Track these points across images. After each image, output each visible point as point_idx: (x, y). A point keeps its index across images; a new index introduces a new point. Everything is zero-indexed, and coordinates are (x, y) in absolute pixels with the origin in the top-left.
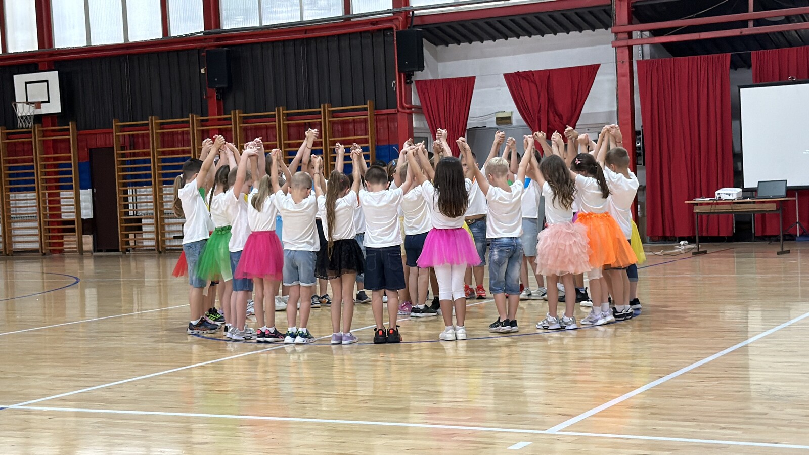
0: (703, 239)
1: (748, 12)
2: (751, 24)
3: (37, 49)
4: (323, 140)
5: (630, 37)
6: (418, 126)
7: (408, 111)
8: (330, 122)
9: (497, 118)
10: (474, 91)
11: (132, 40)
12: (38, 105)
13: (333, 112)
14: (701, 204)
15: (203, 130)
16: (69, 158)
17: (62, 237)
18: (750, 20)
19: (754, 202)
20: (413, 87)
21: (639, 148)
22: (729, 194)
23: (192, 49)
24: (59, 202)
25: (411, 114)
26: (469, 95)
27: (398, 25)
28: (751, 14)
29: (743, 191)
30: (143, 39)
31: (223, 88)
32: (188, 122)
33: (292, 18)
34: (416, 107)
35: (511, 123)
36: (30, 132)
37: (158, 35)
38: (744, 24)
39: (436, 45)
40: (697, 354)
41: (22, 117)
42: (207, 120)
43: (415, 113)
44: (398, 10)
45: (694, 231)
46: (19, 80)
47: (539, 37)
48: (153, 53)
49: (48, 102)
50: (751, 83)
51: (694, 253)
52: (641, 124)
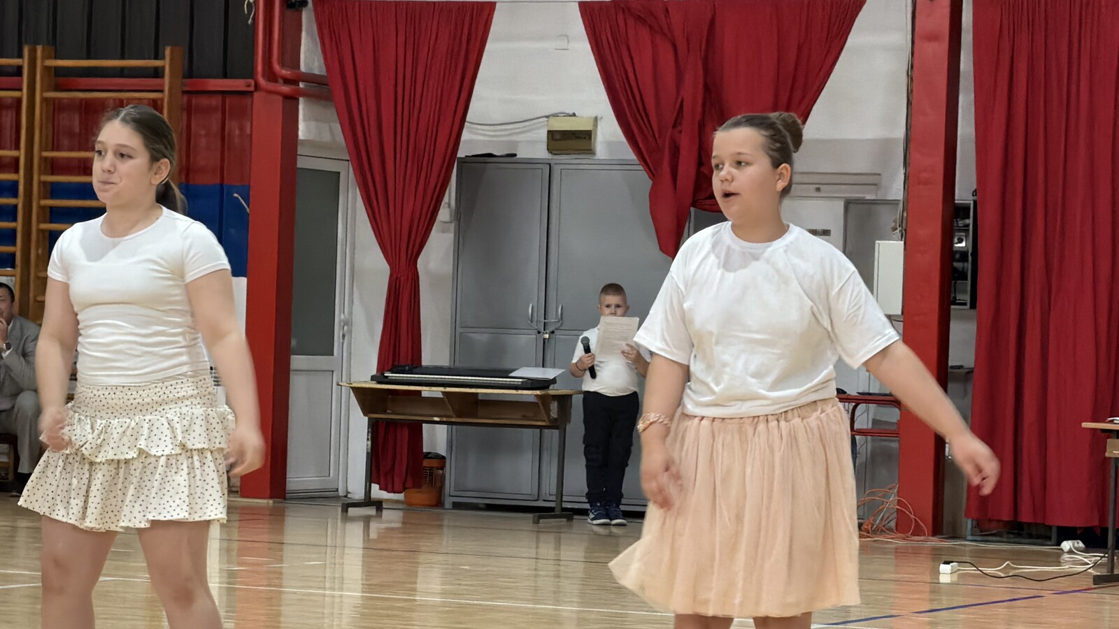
4: (22, 154)
6: (311, 138)
7: (286, 89)
8: (44, 100)
9: (552, 134)
10: (490, 46)
13: (58, 72)
20: (307, 17)
21: (963, 255)
25: (291, 101)
26: (473, 56)
34: (310, 78)
35: (590, 151)
43: (306, 96)
45: (1103, 517)
51: (1098, 580)
52: (974, 187)
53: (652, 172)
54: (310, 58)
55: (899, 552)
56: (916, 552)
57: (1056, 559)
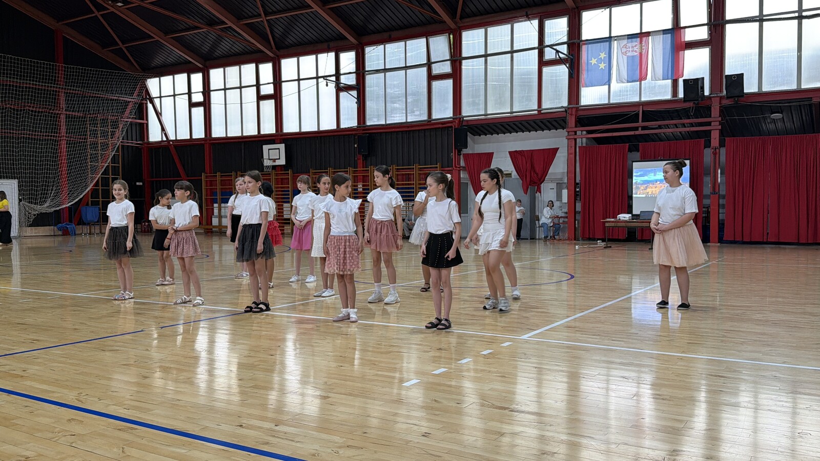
0: (610, 240)
1: (638, 122)
2: (640, 129)
3: (275, 132)
4: (415, 182)
5: (576, 134)
6: (463, 177)
7: (458, 169)
8: (418, 173)
11: (321, 129)
12: (274, 160)
13: (420, 168)
14: (609, 222)
15: (354, 176)
16: (289, 187)
17: (284, 227)
18: (640, 127)
19: (638, 222)
20: (462, 156)
21: (578, 191)
22: (625, 217)
23: (352, 134)
24: (282, 209)
25: (460, 171)
26: (491, 160)
27: (456, 125)
28: (640, 123)
29: (632, 216)
30: (327, 129)
31: (366, 155)
32: (347, 171)
33: (402, 120)
34: (462, 167)
35: (511, 177)
36: (270, 174)
37: (333, 126)
38: (636, 129)
39: (474, 136)
40: (603, 300)
41: (266, 166)
42: (357, 171)
43: (463, 170)
44: (456, 117)
45: (605, 236)
46: (266, 148)
47: (528, 132)
48: (331, 136)
49: (279, 159)
50: (639, 160)
51: (605, 247)
52: (580, 179)
53: (522, 180)
54: (462, 163)
55: (568, 244)
56: (571, 243)
57: (597, 244)
